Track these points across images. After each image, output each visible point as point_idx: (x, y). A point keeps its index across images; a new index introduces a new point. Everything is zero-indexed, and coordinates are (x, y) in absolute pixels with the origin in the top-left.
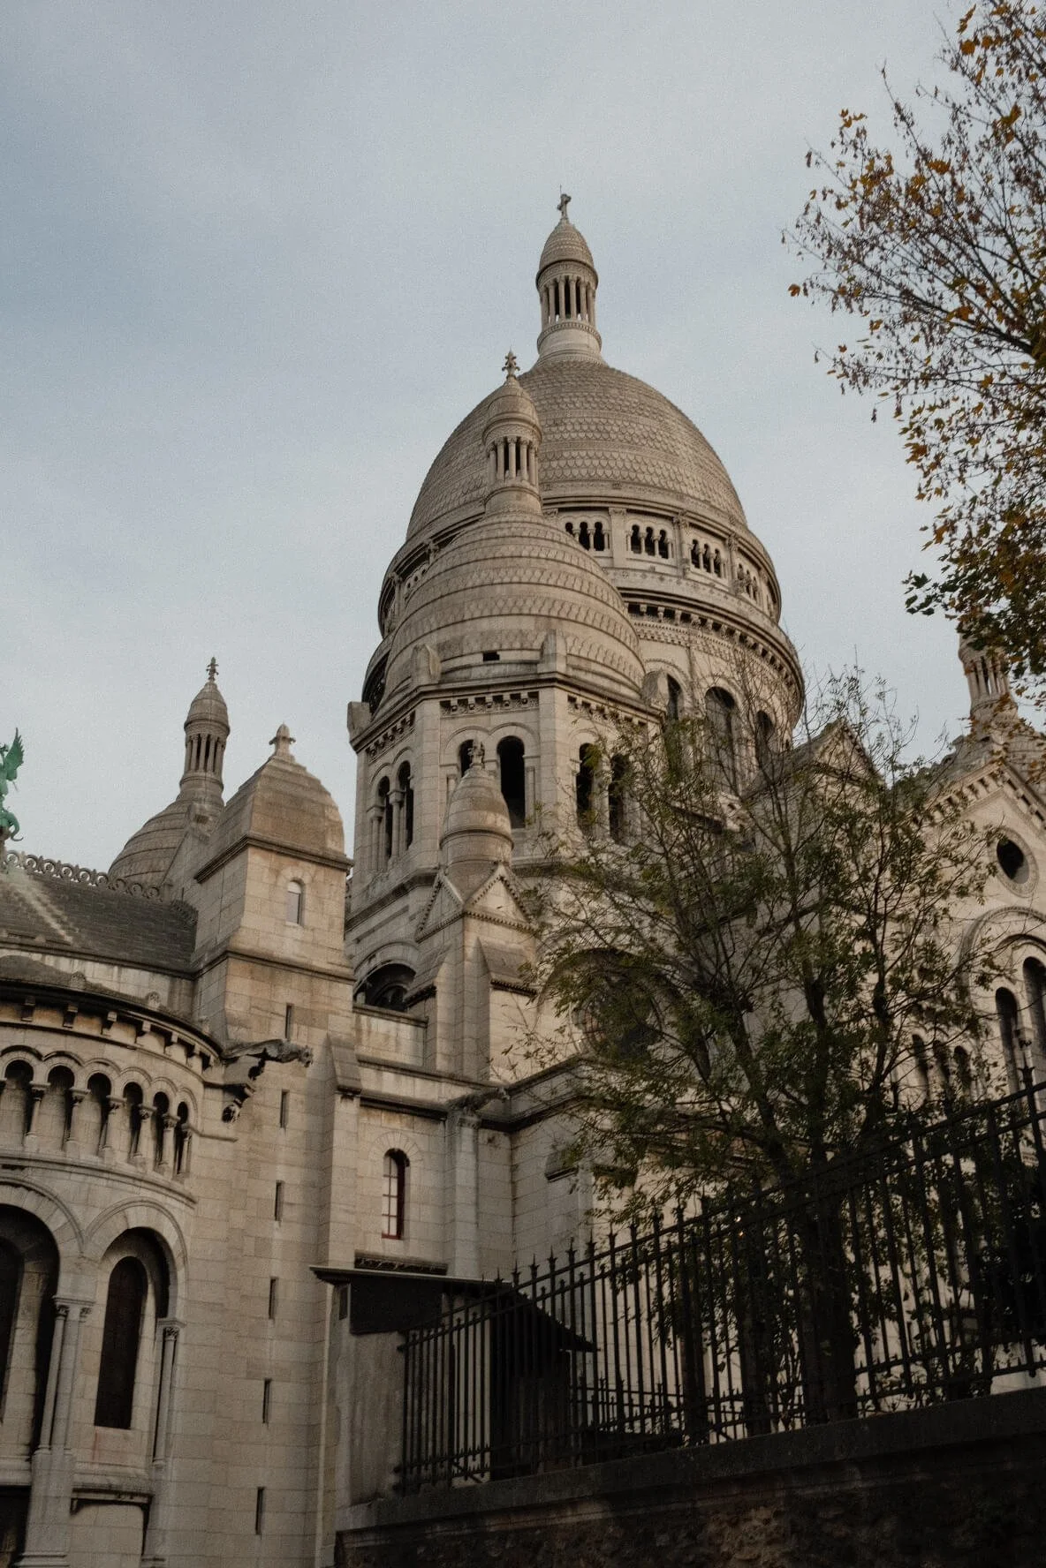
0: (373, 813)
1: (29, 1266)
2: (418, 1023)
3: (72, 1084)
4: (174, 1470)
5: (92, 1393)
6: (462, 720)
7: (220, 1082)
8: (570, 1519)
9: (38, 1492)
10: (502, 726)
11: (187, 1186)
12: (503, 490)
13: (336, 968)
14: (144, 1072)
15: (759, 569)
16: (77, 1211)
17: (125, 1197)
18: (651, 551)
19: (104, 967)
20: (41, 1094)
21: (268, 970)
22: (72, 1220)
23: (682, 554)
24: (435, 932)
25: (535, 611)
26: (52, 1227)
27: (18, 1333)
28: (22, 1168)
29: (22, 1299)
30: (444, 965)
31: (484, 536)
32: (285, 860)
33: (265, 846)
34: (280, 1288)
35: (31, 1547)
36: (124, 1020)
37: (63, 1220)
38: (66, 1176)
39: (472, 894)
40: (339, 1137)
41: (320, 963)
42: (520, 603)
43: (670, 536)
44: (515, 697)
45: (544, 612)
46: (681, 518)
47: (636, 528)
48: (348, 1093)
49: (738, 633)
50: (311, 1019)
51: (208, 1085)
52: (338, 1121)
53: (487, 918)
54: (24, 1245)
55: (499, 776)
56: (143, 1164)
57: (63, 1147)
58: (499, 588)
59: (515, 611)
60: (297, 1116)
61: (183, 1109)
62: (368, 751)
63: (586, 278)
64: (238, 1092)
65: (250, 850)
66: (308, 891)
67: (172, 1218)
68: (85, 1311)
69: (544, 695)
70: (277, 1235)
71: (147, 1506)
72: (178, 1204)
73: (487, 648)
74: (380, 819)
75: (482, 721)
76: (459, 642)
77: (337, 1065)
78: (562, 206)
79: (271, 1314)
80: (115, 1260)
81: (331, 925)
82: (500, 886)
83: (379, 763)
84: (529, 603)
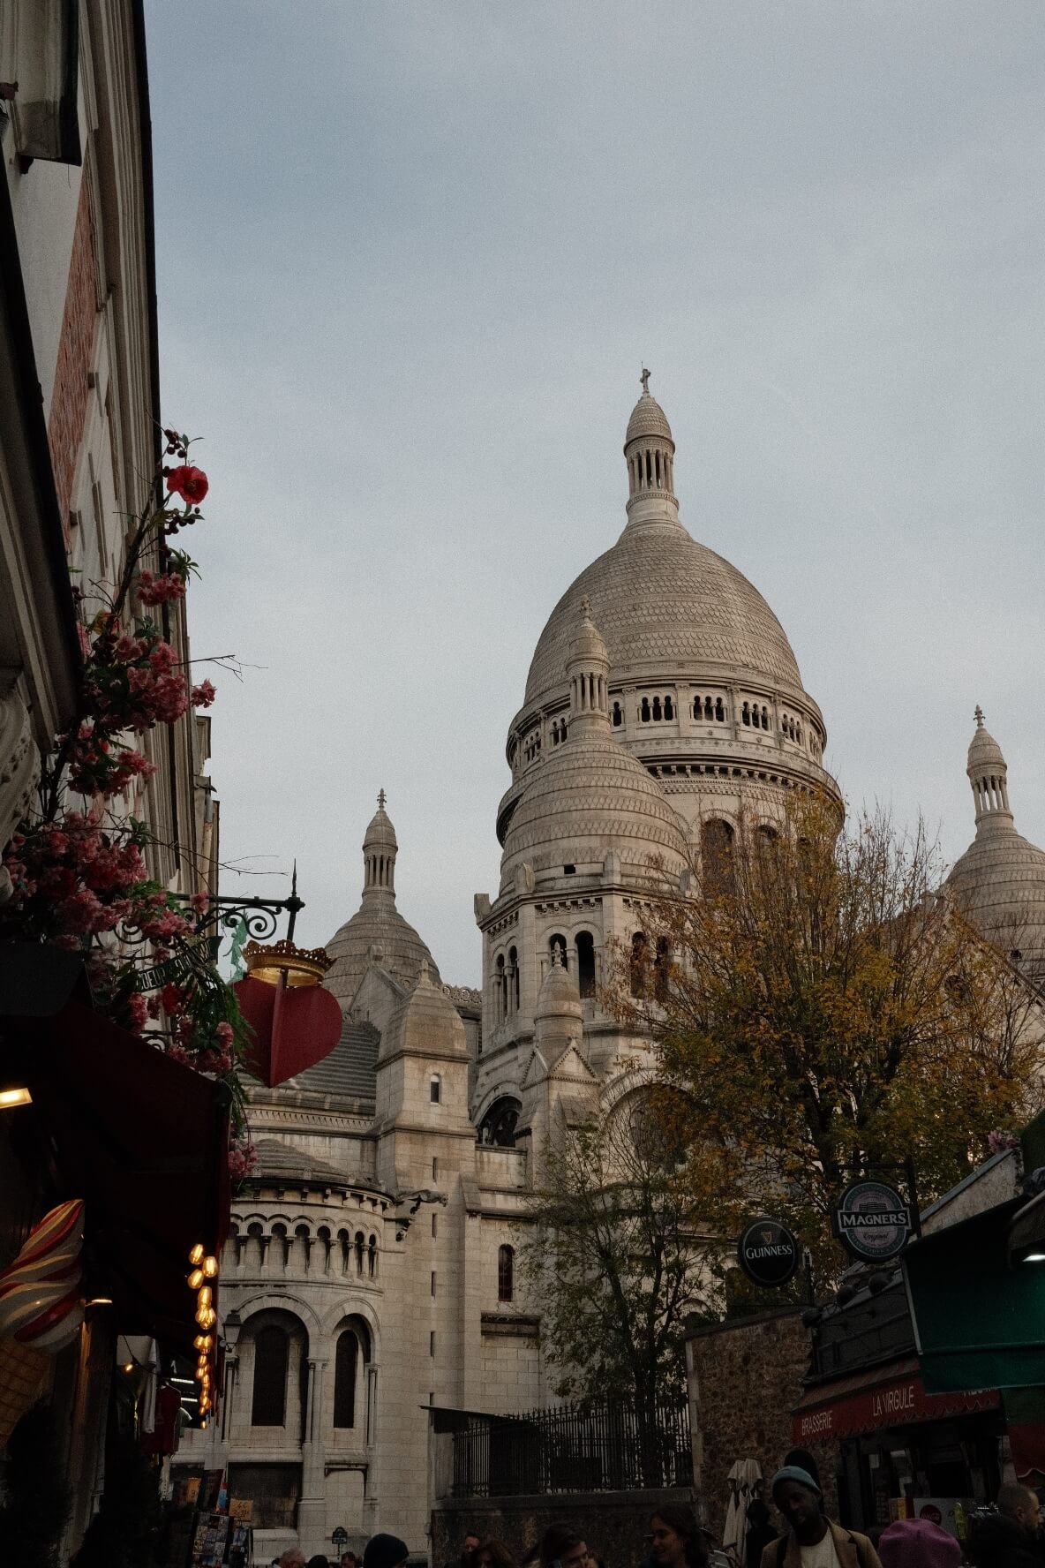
0: (494, 979)
1: (293, 1341)
2: (521, 1152)
3: (308, 1234)
4: (379, 1449)
5: (331, 1410)
6: (550, 920)
7: (394, 1217)
8: (493, 1514)
9: (307, 1466)
10: (578, 923)
11: (378, 1284)
12: (581, 718)
13: (464, 1130)
14: (348, 1222)
15: (802, 713)
16: (316, 1308)
17: (342, 1297)
18: (709, 716)
19: (320, 1138)
20: (292, 1242)
21: (420, 1137)
22: (314, 1314)
23: (734, 717)
24: (532, 1086)
25: (600, 832)
26: (303, 1318)
27: (289, 1378)
28: (284, 1286)
29: (290, 1360)
30: (537, 1114)
31: (565, 766)
32: (428, 1061)
33: (415, 1054)
34: (436, 1336)
35: (306, 1494)
36: (335, 1192)
37: (309, 1314)
38: (309, 1288)
39: (554, 1062)
40: (468, 1242)
41: (454, 1128)
42: (589, 826)
43: (725, 702)
44: (587, 902)
45: (607, 832)
46: (733, 687)
47: (697, 699)
48: (473, 1213)
49: (780, 778)
50: (449, 1165)
51: (386, 1220)
52: (468, 1231)
53: (566, 1079)
54: (289, 1329)
55: (577, 960)
56: (351, 1276)
57: (306, 1271)
58: (574, 813)
59: (586, 833)
60: (442, 1230)
61: (373, 1239)
62: (489, 932)
63: (664, 449)
64: (404, 1223)
65: (405, 1058)
66: (443, 1080)
67: (370, 1305)
68: (324, 1365)
69: (606, 900)
70: (434, 1305)
71: (365, 1470)
72: (372, 1296)
73: (567, 863)
74: (499, 984)
75: (563, 919)
76: (548, 856)
77: (466, 1195)
78: (644, 380)
79: (432, 1354)
80: (339, 1333)
81: (459, 1101)
82: (573, 1055)
83: (497, 942)
84: (596, 826)
